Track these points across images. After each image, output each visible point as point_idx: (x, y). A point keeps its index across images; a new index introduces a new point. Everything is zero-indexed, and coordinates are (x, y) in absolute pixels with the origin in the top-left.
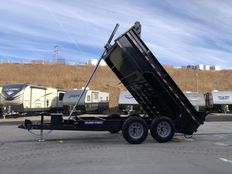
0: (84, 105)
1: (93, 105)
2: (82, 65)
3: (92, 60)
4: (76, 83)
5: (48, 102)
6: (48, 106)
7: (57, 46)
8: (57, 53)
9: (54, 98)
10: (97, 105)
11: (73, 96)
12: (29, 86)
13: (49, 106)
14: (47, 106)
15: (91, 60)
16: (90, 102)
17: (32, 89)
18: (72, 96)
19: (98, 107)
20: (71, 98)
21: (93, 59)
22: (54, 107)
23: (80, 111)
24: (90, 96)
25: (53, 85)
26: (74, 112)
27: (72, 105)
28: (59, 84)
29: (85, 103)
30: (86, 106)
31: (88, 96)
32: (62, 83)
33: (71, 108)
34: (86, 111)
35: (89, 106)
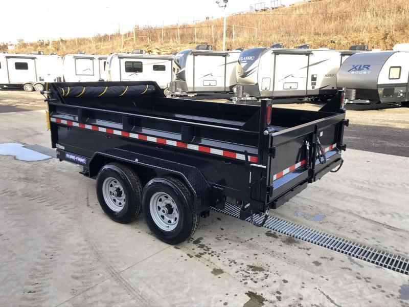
0: (376, 89)
5: (314, 79)
6: (313, 88)
11: (358, 68)
12: (271, 51)
13: (318, 86)
14: (311, 86)
17: (277, 56)
18: (355, 68)
20: (353, 72)
22: (331, 89)
23: (368, 101)
24: (400, 67)
25: (375, 38)
26: (351, 102)
27: (349, 88)
28: (387, 34)
29: (377, 85)
30: (380, 91)
31: (392, 67)
32: (395, 30)
33: (345, 94)
34: (380, 102)
35: (396, 90)
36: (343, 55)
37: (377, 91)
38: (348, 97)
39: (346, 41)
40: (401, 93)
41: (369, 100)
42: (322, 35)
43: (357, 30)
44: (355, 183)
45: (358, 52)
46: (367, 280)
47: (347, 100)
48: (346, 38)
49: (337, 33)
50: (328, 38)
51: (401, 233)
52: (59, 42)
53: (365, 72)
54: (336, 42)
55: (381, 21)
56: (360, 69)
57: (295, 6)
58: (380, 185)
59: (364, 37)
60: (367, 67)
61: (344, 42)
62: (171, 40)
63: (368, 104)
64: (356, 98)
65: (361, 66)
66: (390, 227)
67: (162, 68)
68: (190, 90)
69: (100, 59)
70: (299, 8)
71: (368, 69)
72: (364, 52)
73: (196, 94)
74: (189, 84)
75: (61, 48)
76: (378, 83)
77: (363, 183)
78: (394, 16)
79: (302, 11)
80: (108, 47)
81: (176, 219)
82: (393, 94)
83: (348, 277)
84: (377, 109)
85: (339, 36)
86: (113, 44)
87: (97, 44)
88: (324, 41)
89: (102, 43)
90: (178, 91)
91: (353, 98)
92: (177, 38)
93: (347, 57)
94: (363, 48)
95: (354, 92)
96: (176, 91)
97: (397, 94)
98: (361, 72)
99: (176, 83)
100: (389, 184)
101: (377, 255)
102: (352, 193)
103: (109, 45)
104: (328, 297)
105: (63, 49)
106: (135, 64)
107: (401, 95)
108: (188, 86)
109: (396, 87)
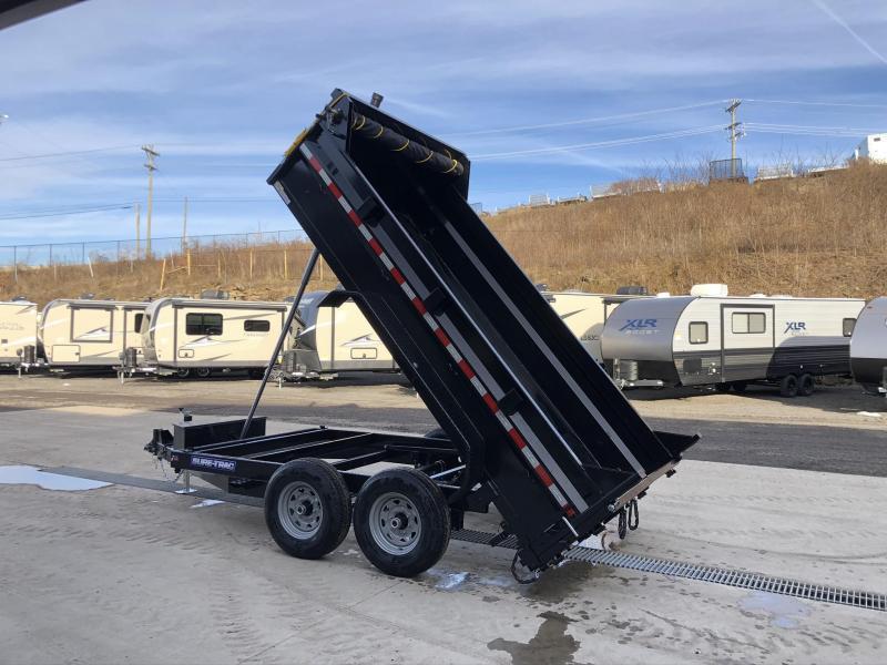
0: (671, 360)
1: (730, 361)
2: (822, 169)
3: (871, 139)
4: (747, 260)
7: (737, 105)
8: (738, 134)
9: (589, 331)
10: (767, 358)
11: (635, 324)
15: (866, 139)
16: (714, 345)
18: (632, 325)
19: (772, 367)
20: (629, 332)
21: (877, 136)
23: (660, 383)
24: (706, 323)
25: (657, 272)
26: (632, 385)
27: (625, 360)
28: (677, 268)
29: (673, 353)
30: (679, 364)
31: (692, 323)
32: (691, 261)
33: (618, 370)
34: (680, 383)
35: (705, 362)
36: (607, 302)
37: (672, 364)
38: (625, 375)
39: (609, 279)
40: (714, 367)
41: (663, 380)
42: (563, 267)
43: (626, 260)
44: (660, 498)
45: (634, 298)
46: (696, 595)
47: (623, 381)
48: (607, 273)
49: (590, 265)
50: (575, 272)
51: (735, 550)
52: (11, 274)
53: (649, 332)
54: (591, 279)
55: (664, 245)
56: (640, 326)
57: (508, 214)
58: (697, 499)
59: (639, 271)
60: (652, 323)
61: (605, 280)
62: (269, 273)
63: (660, 388)
64: (640, 377)
65: (641, 322)
66: (718, 545)
67: (264, 326)
68: (325, 368)
69: (128, 309)
70: (516, 218)
71: (654, 326)
72: (644, 298)
73: (336, 375)
74: (324, 355)
75: (16, 287)
76: (674, 350)
77: (673, 498)
78: (686, 236)
79: (522, 224)
80: (127, 285)
81: (413, 534)
82: (700, 369)
83: (671, 594)
84: (677, 397)
85: (596, 269)
86: (140, 280)
87: (103, 279)
88: (568, 278)
89: (115, 278)
90: (299, 370)
91: (634, 377)
92: (281, 270)
93: (614, 306)
94: (640, 291)
95: (634, 367)
96: (295, 370)
97: (707, 370)
98: (642, 332)
99: (295, 354)
100: (712, 498)
101: (704, 574)
102: (659, 511)
103: (131, 281)
104: (648, 613)
105: (21, 288)
106: (206, 318)
107: (714, 370)
108: (321, 359)
109: (703, 356)
